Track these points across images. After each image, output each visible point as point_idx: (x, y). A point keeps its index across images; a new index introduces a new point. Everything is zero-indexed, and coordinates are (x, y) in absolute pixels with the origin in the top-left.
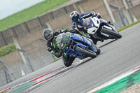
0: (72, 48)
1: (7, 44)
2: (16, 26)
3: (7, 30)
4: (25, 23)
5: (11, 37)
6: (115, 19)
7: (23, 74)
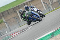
2: (4, 12)
5: (1, 17)
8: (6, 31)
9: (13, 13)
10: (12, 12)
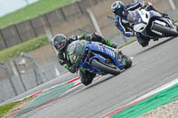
0: (88, 60)
1: (37, 36)
2: (50, 13)
3: (37, 18)
4: (61, 9)
5: (43, 26)
6: (175, 4)
7: (58, 73)
8: (56, 70)
9: (79, 18)
10: (73, 15)
